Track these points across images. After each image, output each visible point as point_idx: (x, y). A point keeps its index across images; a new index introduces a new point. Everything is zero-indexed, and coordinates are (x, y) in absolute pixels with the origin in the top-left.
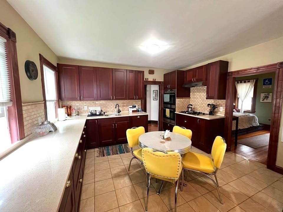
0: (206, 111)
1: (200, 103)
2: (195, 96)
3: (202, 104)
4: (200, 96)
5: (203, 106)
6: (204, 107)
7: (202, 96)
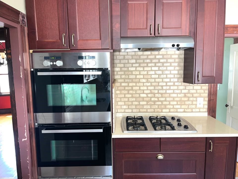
0: (164, 110)
1: (147, 94)
2: (131, 77)
3: (154, 94)
4: (147, 74)
5: (156, 99)
6: (159, 101)
7: (153, 76)
